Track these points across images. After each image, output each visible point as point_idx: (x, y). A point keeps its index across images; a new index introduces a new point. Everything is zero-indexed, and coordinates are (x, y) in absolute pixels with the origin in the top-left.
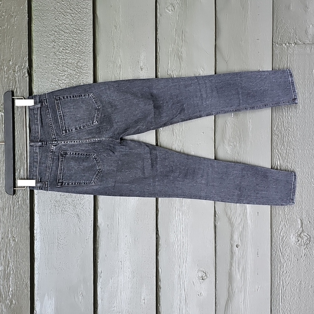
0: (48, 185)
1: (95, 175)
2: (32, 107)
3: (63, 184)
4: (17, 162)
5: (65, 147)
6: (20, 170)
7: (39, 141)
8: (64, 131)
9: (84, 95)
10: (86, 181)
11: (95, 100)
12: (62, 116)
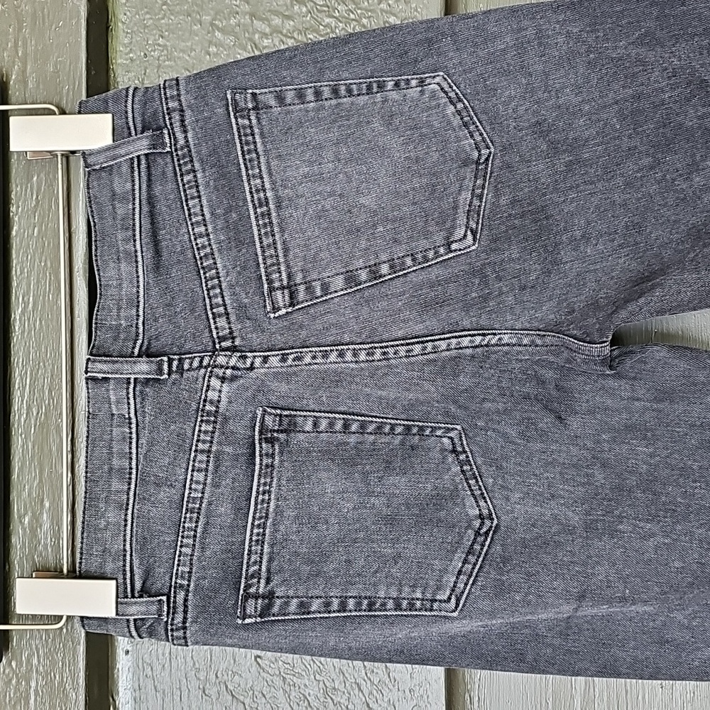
0: (185, 612)
1: (460, 555)
2: (101, 158)
3: (275, 609)
4: (21, 469)
5: (284, 387)
6: (36, 518)
7: (139, 356)
8: (279, 293)
9: (397, 84)
10: (406, 589)
11: (459, 112)
12: (272, 206)
